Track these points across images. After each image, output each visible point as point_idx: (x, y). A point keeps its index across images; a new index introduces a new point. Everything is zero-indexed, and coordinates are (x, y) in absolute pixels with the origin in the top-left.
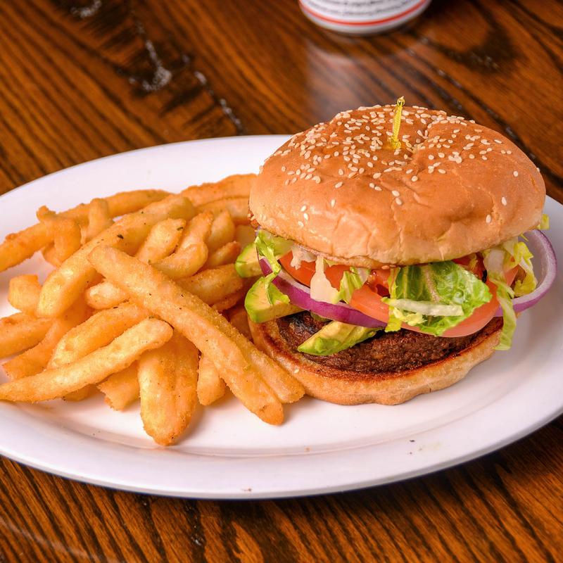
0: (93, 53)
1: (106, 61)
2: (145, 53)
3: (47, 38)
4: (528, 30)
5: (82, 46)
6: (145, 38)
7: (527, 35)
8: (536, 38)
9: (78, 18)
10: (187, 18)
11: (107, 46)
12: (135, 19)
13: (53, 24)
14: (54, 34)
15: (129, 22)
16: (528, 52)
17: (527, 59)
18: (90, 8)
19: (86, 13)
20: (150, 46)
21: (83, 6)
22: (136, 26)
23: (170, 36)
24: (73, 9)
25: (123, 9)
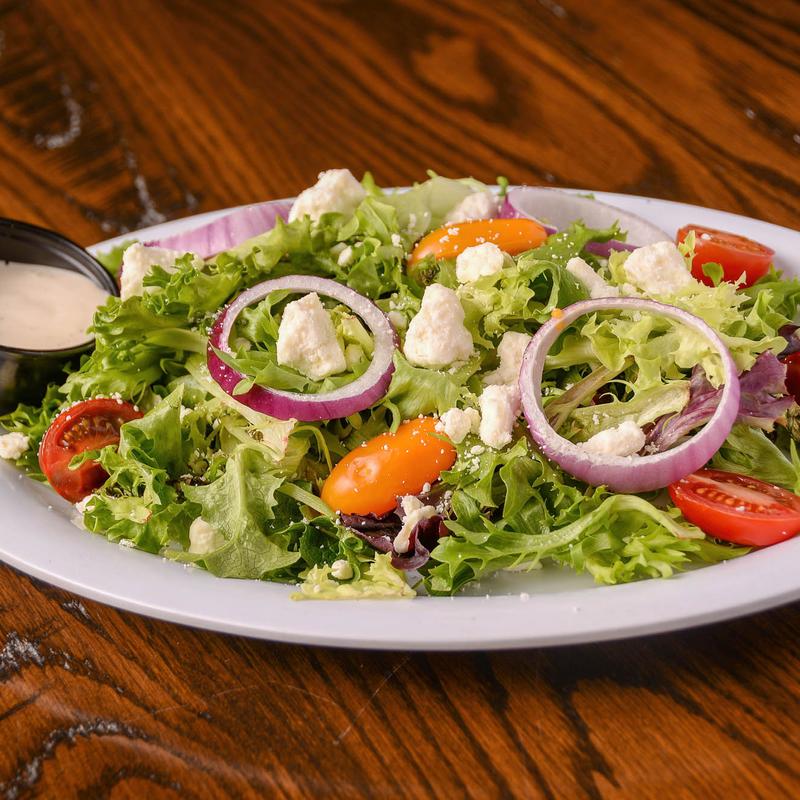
0: (54, 192)
1: (73, 202)
2: (135, 190)
4: (705, 164)
5: (40, 182)
6: (134, 174)
7: (704, 171)
8: (716, 175)
9: (44, 149)
10: (202, 150)
11: (77, 183)
12: (124, 148)
15: (115, 154)
18: (63, 135)
19: (56, 142)
20: (140, 183)
21: (53, 133)
22: (124, 158)
23: (172, 171)
24: (38, 137)
25: (110, 137)
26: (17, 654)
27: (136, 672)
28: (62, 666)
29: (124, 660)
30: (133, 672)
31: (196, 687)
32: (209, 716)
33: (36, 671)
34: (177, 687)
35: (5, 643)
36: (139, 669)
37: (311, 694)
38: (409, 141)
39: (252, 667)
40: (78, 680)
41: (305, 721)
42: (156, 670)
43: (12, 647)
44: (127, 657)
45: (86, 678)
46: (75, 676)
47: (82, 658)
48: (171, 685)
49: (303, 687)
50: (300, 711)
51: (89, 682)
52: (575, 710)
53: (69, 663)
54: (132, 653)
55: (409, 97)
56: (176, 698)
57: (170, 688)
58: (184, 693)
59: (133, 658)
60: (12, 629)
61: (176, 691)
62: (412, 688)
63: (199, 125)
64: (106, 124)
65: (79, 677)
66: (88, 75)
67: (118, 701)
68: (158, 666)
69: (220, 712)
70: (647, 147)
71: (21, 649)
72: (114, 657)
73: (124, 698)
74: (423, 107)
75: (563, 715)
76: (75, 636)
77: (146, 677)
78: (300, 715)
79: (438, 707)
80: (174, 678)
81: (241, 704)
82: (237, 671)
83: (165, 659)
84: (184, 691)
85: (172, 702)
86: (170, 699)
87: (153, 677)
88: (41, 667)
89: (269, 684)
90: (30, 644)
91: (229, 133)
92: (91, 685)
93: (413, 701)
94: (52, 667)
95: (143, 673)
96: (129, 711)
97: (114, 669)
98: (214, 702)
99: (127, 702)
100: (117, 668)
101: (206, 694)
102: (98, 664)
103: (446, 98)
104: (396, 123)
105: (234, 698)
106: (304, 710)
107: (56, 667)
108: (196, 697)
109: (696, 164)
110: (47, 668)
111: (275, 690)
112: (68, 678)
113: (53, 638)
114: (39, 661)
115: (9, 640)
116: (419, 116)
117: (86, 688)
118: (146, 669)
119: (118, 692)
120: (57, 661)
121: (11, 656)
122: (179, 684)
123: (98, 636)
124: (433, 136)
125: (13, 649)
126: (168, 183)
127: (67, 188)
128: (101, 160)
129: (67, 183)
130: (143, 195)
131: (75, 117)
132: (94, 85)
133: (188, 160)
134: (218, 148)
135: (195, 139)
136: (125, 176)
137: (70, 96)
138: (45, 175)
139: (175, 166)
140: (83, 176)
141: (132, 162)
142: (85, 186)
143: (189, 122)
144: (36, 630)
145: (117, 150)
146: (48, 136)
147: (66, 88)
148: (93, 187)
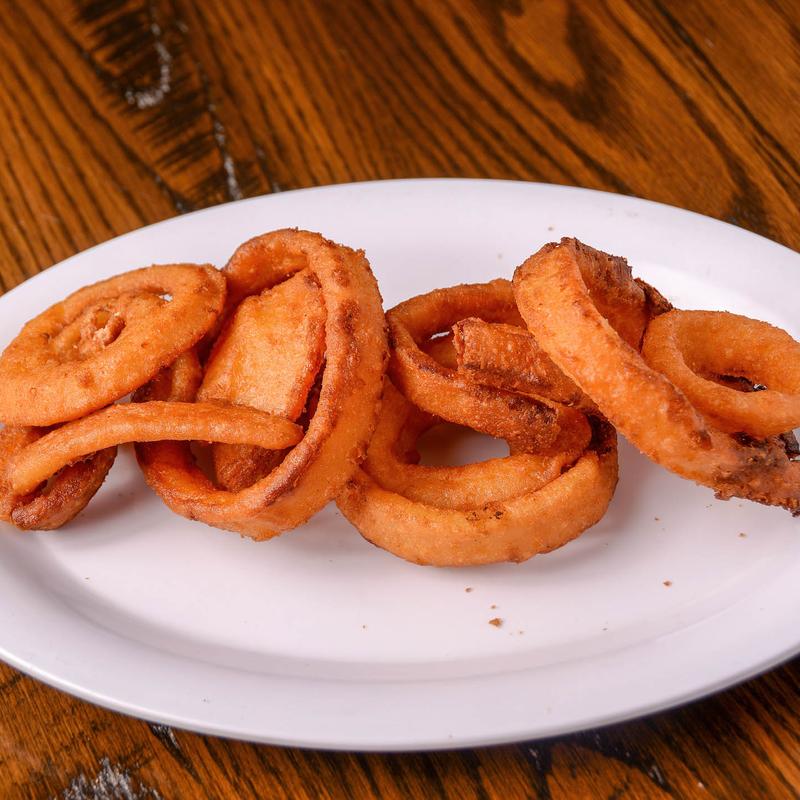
0: (146, 171)
1: (162, 185)
2: (224, 174)
3: (84, 138)
5: (132, 157)
6: (224, 152)
9: (134, 109)
10: (291, 126)
11: (169, 160)
12: (214, 117)
13: (95, 115)
14: (94, 132)
15: (204, 123)
18: (154, 95)
19: (147, 100)
20: (229, 166)
21: (144, 89)
22: (214, 132)
23: (261, 153)
24: (129, 93)
25: (200, 100)
26: (109, 787)
35: (97, 772)
38: (497, 136)
43: (105, 778)
55: (498, 74)
60: (105, 755)
63: (289, 92)
66: (178, 13)
70: (736, 167)
71: (113, 781)
74: (510, 87)
76: (164, 771)
90: (121, 776)
91: (317, 107)
103: (535, 80)
104: (484, 109)
109: (785, 197)
113: (143, 770)
115: (102, 768)
116: (509, 103)
121: (103, 789)
123: (186, 772)
124: (520, 130)
125: (105, 780)
126: (257, 169)
127: (158, 169)
128: (191, 132)
129: (158, 162)
130: (232, 182)
131: (165, 70)
132: (184, 28)
133: (276, 140)
134: (306, 127)
135: (283, 111)
136: (215, 154)
137: (160, 39)
138: (136, 148)
139: (263, 148)
140: (173, 153)
141: (221, 138)
142: (175, 167)
143: (278, 88)
144: (127, 758)
145: (206, 117)
146: (138, 95)
147: (156, 29)
148: (183, 169)
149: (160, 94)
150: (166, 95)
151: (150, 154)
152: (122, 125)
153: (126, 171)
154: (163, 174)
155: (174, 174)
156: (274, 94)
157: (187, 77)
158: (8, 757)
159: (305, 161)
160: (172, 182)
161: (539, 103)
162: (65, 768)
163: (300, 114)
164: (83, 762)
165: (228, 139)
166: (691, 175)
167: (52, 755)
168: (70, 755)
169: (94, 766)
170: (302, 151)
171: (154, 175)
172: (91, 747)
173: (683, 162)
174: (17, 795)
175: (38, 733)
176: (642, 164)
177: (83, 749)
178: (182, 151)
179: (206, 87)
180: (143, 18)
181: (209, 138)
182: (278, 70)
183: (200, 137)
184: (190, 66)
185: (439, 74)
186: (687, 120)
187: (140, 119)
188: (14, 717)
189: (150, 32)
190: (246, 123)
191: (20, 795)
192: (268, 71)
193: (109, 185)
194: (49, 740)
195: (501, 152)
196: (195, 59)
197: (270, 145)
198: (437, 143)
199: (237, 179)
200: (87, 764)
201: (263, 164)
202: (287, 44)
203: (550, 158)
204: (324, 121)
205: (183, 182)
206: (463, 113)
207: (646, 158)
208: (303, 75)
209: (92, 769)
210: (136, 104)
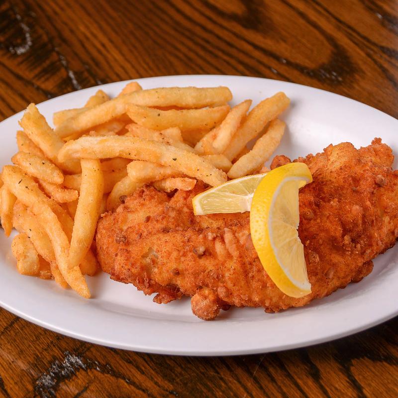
0: (28, 83)
1: (38, 88)
2: (70, 79)
4: (362, 50)
5: (19, 77)
6: (67, 69)
7: (363, 54)
8: (369, 55)
9: (15, 55)
10: (100, 52)
11: (38, 76)
12: (58, 53)
15: (54, 57)
16: (364, 67)
17: (364, 72)
18: (24, 47)
19: (21, 50)
20: (71, 75)
21: (19, 46)
22: (60, 60)
23: (87, 67)
24: (11, 49)
25: (50, 46)
26: (71, 363)
27: (134, 370)
28: (96, 369)
29: (126, 364)
30: (132, 370)
31: (165, 376)
32: (175, 393)
33: (83, 373)
34: (156, 378)
35: (64, 358)
36: (134, 368)
37: (223, 376)
38: (207, 42)
39: (190, 363)
40: (106, 377)
41: (223, 392)
42: (143, 368)
44: (127, 361)
45: (109, 375)
46: (104, 375)
47: (105, 364)
48: (153, 377)
49: (218, 373)
50: (220, 387)
51: (111, 377)
52: (353, 376)
53: (99, 367)
54: (129, 359)
55: (202, 14)
56: (156, 383)
57: (152, 378)
58: (159, 379)
59: (130, 362)
60: (66, 350)
61: (156, 380)
62: (271, 370)
63: (95, 36)
64: (45, 38)
65: (106, 375)
66: (29, 8)
67: (128, 387)
68: (143, 366)
69: (180, 390)
70: (331, 39)
71: (73, 360)
72: (120, 362)
73: (130, 386)
74: (209, 18)
75: (348, 380)
76: (98, 351)
77: (139, 373)
78: (220, 389)
79: (287, 380)
80: (153, 372)
81: (189, 385)
82: (183, 366)
83: (146, 362)
84: (160, 380)
85: (155, 386)
86: (154, 385)
87: (143, 373)
88: (86, 371)
89: (201, 372)
90: (77, 358)
91: (111, 41)
92: (113, 379)
93: (274, 378)
94: (91, 370)
95: (137, 370)
96: (135, 393)
97: (122, 369)
98: (175, 384)
99: (133, 387)
100: (123, 368)
101: (171, 381)
102: (113, 367)
103: (221, 13)
104: (198, 30)
105: (185, 382)
106: (221, 386)
107: (93, 370)
108: (166, 382)
109: (358, 50)
110: (89, 370)
111: (204, 375)
112: (100, 375)
113: (87, 353)
114: (83, 367)
115: (66, 356)
116: (210, 26)
117: (110, 381)
118: (138, 368)
119: (127, 382)
120: (93, 366)
121: (69, 365)
122: (156, 375)
124: (219, 37)
125: (69, 361)
126: (86, 74)
127: (34, 81)
128: (48, 62)
129: (34, 78)
130: (75, 82)
131: (28, 35)
132: (33, 14)
133: (93, 59)
134: (108, 51)
135: (94, 46)
136: (63, 70)
137: (22, 21)
138: (21, 73)
139: (87, 64)
140: (40, 73)
141: (64, 62)
142: (43, 79)
143: (89, 35)
144: (78, 349)
145: (54, 54)
146: (16, 48)
147: (19, 17)
148: (47, 79)
149: (27, 47)
150: (31, 47)
151: (29, 75)
152: (11, 64)
153: (18, 85)
154: (38, 83)
155: (43, 82)
156: (87, 38)
157: (40, 37)
158: (16, 359)
159: (111, 67)
160: (43, 86)
161: (225, 23)
162: (47, 359)
163: (103, 45)
164: (55, 355)
165: (68, 62)
166: (309, 45)
167: (39, 354)
168: (48, 353)
169: (62, 356)
170: (108, 62)
171: (33, 85)
172: (58, 347)
173: (304, 41)
174: (25, 375)
175: (30, 346)
176: (283, 45)
177: (54, 349)
178: (45, 71)
179: (51, 40)
180: (11, 13)
181: (58, 63)
182: (87, 27)
183: (53, 64)
184: (41, 31)
185: (172, 18)
186: (302, 21)
187: (20, 60)
188: (15, 341)
189: (16, 19)
190: (76, 54)
191: (26, 374)
192: (82, 28)
193: (10, 92)
194: (36, 348)
195: (211, 49)
196: (43, 28)
197: (90, 62)
198: (176, 49)
199: (77, 80)
200: (58, 356)
201: (89, 71)
202: (89, 14)
203: (236, 48)
204: (116, 47)
205: (49, 85)
206: (187, 33)
207: (285, 41)
208: (101, 28)
209: (61, 357)
210: (16, 53)
